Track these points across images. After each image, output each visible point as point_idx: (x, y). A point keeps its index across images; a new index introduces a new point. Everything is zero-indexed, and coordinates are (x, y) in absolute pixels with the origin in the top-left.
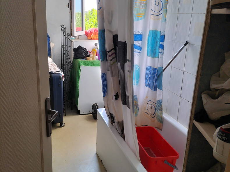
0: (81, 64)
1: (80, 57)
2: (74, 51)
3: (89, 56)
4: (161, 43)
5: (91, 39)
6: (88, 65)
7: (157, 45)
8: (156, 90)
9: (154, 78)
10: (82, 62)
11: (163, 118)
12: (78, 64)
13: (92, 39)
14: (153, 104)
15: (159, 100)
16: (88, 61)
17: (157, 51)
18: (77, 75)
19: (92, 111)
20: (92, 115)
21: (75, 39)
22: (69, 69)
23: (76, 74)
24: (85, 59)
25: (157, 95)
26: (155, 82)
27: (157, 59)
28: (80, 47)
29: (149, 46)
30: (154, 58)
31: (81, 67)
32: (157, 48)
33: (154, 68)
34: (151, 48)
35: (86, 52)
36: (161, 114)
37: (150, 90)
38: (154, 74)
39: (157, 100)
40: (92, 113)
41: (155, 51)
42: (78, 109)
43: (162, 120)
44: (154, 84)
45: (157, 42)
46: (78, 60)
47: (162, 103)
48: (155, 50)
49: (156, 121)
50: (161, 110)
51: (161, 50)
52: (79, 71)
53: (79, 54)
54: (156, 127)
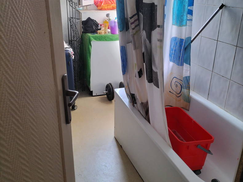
0: (92, 38)
1: (91, 31)
2: (82, 24)
3: (100, 29)
4: (189, 8)
5: (101, 9)
6: (100, 40)
7: (184, 10)
8: (183, 65)
9: (180, 51)
10: (92, 37)
11: (191, 97)
12: (88, 38)
13: (103, 9)
14: (178, 81)
15: (186, 77)
16: (100, 35)
17: (185, 18)
18: (88, 51)
19: (106, 92)
20: (106, 96)
21: (83, 10)
22: (78, 45)
23: (86, 50)
24: (96, 33)
25: (184, 71)
26: (181, 56)
27: (184, 28)
28: (89, 19)
29: (174, 12)
30: (181, 26)
31: (92, 43)
32: (185, 14)
33: (180, 39)
34: (177, 15)
35: (97, 25)
36: (188, 93)
37: (176, 66)
38: (181, 46)
39: (183, 77)
40: (106, 94)
41: (182, 18)
42: (90, 90)
43: (188, 100)
44: (181, 58)
45: (184, 6)
46: (88, 34)
47: (189, 80)
48: (182, 16)
49: (182, 101)
50: (188, 88)
51: (189, 16)
52: (90, 47)
53: (88, 27)
54: (182, 107)
